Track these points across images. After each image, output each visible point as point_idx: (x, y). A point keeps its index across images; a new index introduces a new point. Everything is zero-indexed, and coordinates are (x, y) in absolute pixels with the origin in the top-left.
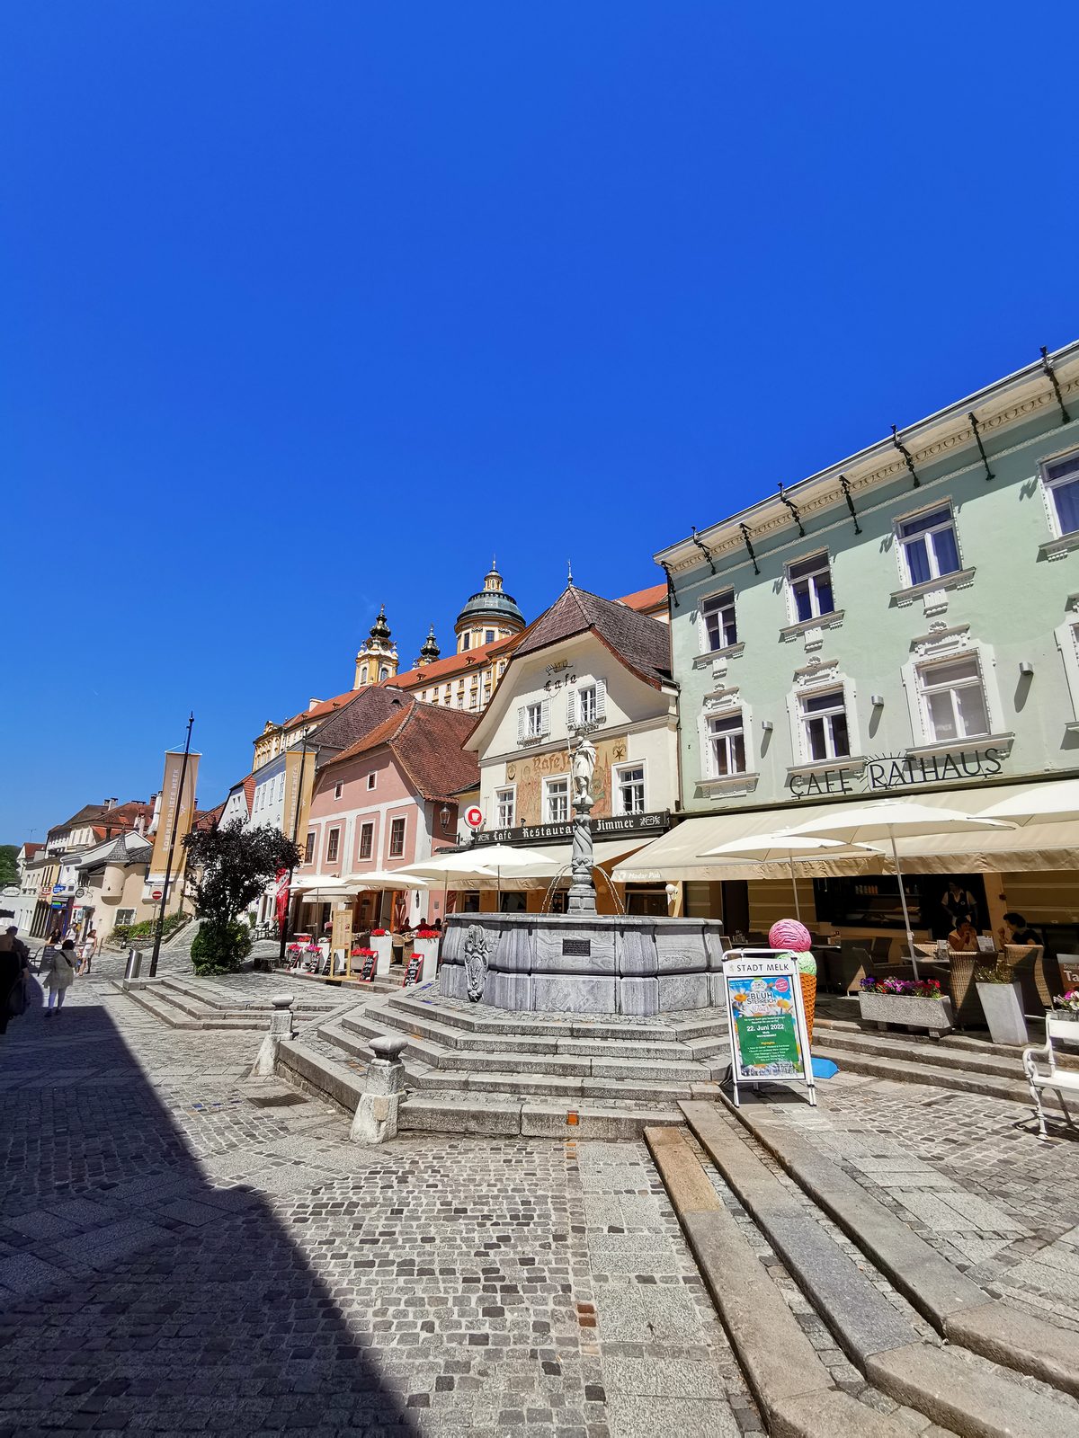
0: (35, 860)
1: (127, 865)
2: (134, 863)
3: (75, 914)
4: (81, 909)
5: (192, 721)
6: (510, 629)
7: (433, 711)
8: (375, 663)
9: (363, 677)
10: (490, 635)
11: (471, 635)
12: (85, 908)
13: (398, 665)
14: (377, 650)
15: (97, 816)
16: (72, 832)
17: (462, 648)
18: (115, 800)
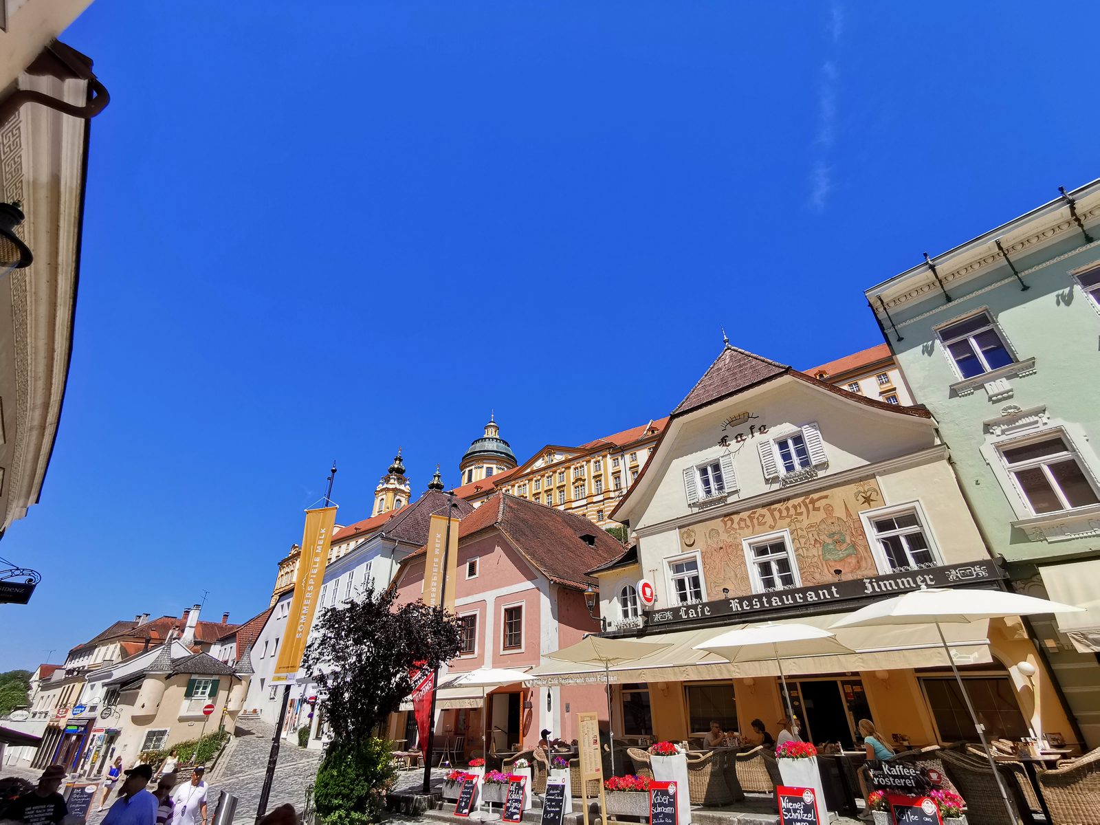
0: (52, 681)
1: (169, 677)
2: (176, 674)
3: (92, 740)
4: (103, 733)
5: (334, 471)
6: (506, 467)
7: (521, 502)
8: (391, 494)
9: (380, 506)
10: (489, 470)
11: (474, 471)
12: (108, 731)
13: (409, 496)
14: (393, 484)
15: (127, 631)
16: (97, 650)
17: (466, 481)
18: (147, 615)
